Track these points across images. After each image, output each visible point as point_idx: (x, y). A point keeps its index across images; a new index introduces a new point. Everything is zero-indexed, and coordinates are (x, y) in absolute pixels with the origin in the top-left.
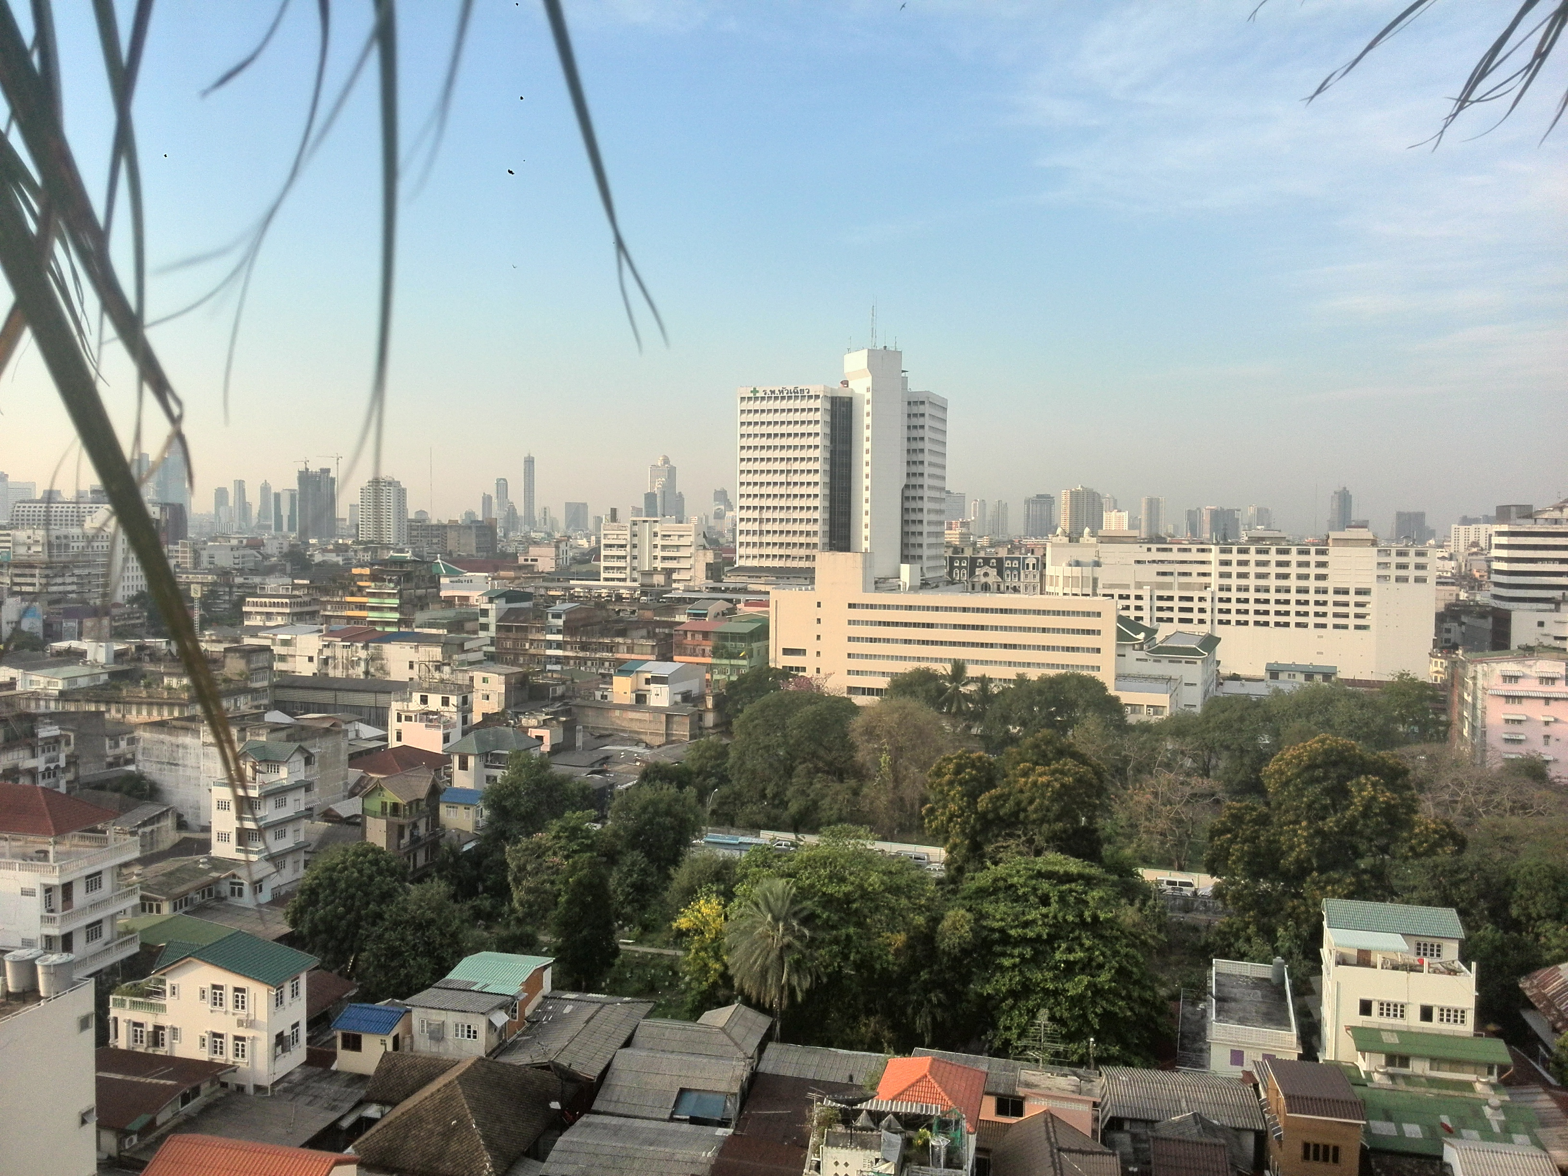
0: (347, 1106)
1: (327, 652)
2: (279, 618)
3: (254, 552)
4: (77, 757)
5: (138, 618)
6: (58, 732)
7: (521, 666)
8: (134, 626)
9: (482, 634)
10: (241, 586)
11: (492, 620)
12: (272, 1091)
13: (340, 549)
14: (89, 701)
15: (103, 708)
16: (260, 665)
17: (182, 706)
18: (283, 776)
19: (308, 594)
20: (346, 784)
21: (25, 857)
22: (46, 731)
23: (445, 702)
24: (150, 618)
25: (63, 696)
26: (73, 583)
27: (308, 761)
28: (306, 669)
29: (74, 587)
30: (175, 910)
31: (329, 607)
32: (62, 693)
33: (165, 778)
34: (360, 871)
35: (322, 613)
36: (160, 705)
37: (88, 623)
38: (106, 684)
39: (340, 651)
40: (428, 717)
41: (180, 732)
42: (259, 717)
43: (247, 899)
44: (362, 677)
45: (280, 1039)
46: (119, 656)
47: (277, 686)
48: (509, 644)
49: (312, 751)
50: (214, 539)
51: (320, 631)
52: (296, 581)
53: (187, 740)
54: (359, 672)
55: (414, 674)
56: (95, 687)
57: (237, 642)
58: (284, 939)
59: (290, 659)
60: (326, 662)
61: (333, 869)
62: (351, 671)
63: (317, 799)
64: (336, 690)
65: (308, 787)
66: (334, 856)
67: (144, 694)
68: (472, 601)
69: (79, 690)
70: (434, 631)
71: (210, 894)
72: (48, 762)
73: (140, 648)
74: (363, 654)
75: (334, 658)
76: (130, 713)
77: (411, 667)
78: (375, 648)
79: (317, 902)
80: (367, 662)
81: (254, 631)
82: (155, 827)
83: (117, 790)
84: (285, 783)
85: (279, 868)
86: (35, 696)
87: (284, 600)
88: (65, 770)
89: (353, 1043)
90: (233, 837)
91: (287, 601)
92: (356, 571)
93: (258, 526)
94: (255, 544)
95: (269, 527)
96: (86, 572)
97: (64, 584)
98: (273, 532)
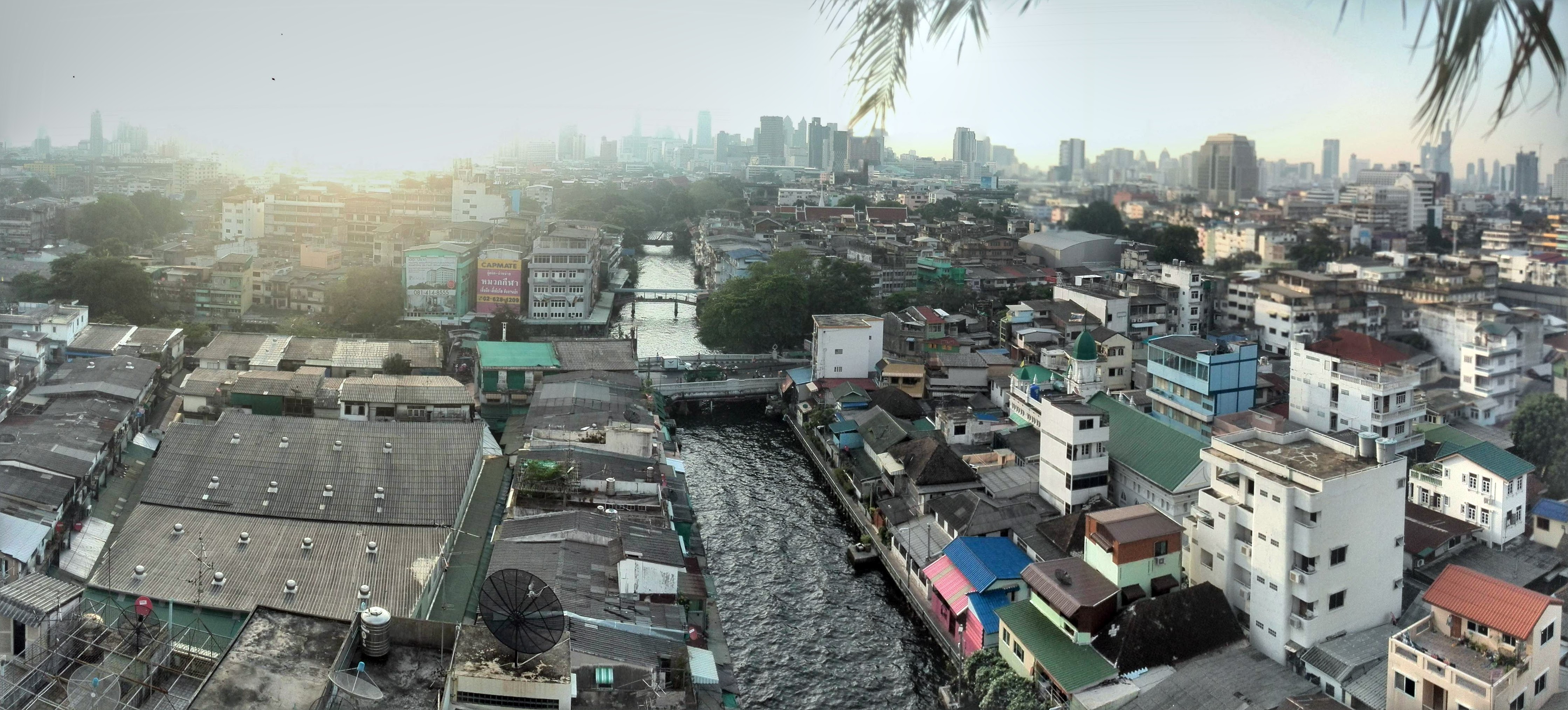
1: (1531, 269)
3: (1489, 203)
4: (1387, 321)
5: (1421, 240)
6: (1379, 304)
8: (1419, 245)
10: (1479, 224)
12: (1504, 548)
14: (1394, 288)
15: (1401, 293)
16: (1491, 274)
17: (1445, 295)
18: (1503, 344)
19: (1520, 230)
20: (1542, 354)
21: (1364, 377)
22: (1373, 303)
24: (1428, 241)
25: (1381, 283)
26: (1388, 218)
27: (1519, 337)
28: (1518, 278)
29: (1389, 220)
30: (1444, 422)
31: (1533, 239)
33: (1435, 338)
34: (1550, 412)
35: (1528, 243)
36: (1433, 293)
37: (1395, 242)
38: (1403, 278)
39: (1539, 268)
41: (1445, 310)
42: (1490, 306)
43: (1481, 421)
44: (1553, 286)
45: (1510, 515)
46: (1411, 262)
47: (1501, 288)
49: (1522, 331)
50: (1465, 194)
51: (1528, 254)
52: (1513, 222)
53: (1449, 316)
54: (1551, 282)
56: (1397, 280)
57: (1478, 258)
59: (1508, 271)
60: (1530, 274)
61: (1534, 409)
62: (1546, 282)
63: (1524, 362)
64: (1535, 293)
65: (1518, 353)
66: (1534, 400)
67: (1424, 286)
69: (1390, 281)
71: (1459, 414)
72: (1373, 321)
73: (1423, 258)
74: (1553, 271)
75: (1535, 272)
76: (1416, 297)
78: (1561, 267)
79: (1525, 427)
80: (1556, 276)
81: (1488, 252)
82: (1429, 367)
83: (1407, 342)
84: (1505, 349)
85: (1502, 402)
86: (1367, 282)
87: (1506, 234)
88: (1381, 327)
89: (1544, 524)
90: (1473, 380)
91: (1508, 234)
92: (1550, 217)
94: (1489, 198)
95: (1498, 188)
96: (1395, 212)
97: (1382, 218)
98: (1500, 191)
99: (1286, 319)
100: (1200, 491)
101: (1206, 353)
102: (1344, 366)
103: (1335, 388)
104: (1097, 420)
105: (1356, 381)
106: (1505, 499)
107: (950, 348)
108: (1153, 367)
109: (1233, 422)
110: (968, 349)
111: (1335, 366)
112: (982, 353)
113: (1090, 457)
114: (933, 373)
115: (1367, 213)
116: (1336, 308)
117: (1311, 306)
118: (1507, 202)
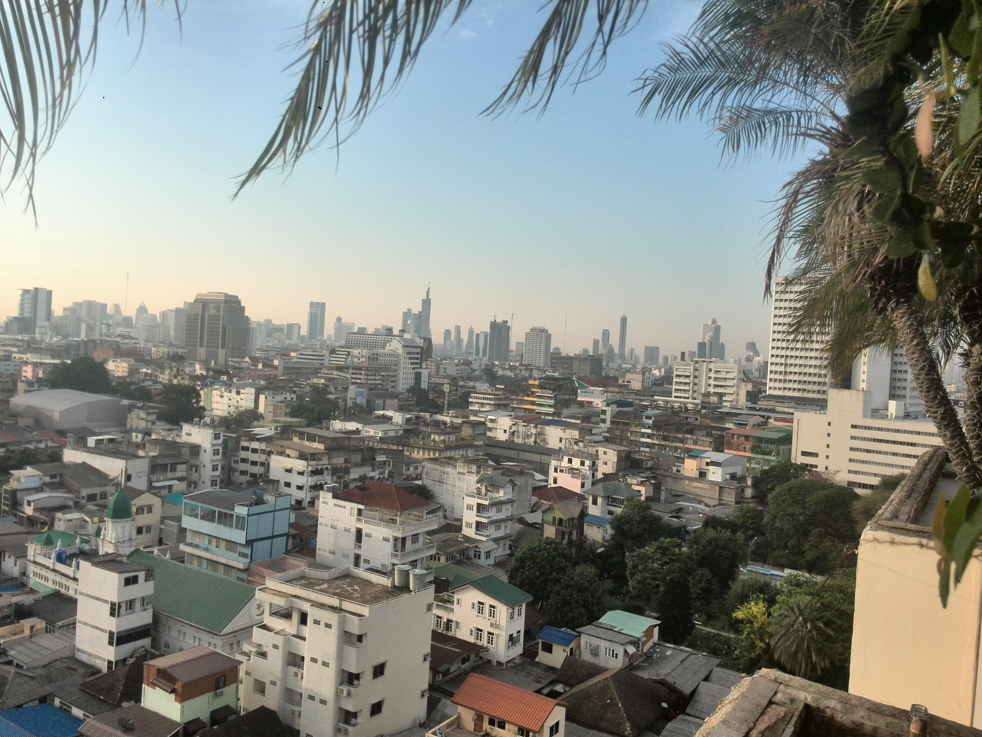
0: (546, 682)
1: (514, 428)
3: (467, 367)
4: (393, 473)
5: (412, 401)
6: (385, 459)
7: (624, 446)
8: (409, 405)
9: (602, 425)
10: (462, 387)
11: (608, 417)
12: (506, 666)
13: (512, 368)
14: (393, 444)
15: (401, 449)
16: (480, 432)
17: (440, 451)
18: (501, 495)
19: (504, 394)
20: (530, 504)
22: (381, 458)
23: (582, 463)
24: (419, 401)
25: (382, 440)
26: (380, 380)
27: (514, 488)
28: (502, 437)
30: (447, 561)
31: (515, 402)
32: (381, 438)
33: (436, 489)
34: (548, 553)
35: (511, 405)
36: (429, 450)
37: (388, 401)
38: (401, 435)
39: (521, 428)
40: (572, 471)
41: (446, 465)
43: (483, 561)
44: (533, 444)
46: (408, 420)
47: (488, 445)
48: (618, 433)
49: (515, 482)
50: (446, 359)
51: (511, 416)
52: (497, 386)
53: (450, 470)
54: (531, 440)
55: (562, 445)
56: (397, 437)
57: (467, 418)
59: (494, 430)
60: (513, 433)
62: (526, 441)
63: (516, 510)
64: (518, 450)
65: (513, 503)
67: (421, 443)
68: (594, 405)
69: (389, 437)
70: (573, 421)
71: (464, 555)
72: (380, 474)
73: (417, 417)
74: (534, 431)
75: (518, 432)
76: (414, 452)
77: (561, 441)
78: (541, 428)
79: (524, 567)
80: (536, 435)
81: (475, 413)
84: (502, 499)
85: (499, 545)
86: (371, 439)
87: (491, 397)
89: (548, 648)
90: (474, 526)
91: (493, 397)
92: (531, 382)
93: (467, 353)
94: (467, 363)
95: (472, 353)
96: (386, 374)
97: (375, 380)
98: (474, 356)
99: (301, 473)
101: (244, 505)
102: (368, 512)
103: (359, 532)
104: (142, 576)
106: (508, 623)
108: (187, 522)
109: (268, 567)
111: (360, 512)
113: (134, 612)
115: (361, 374)
116: (349, 463)
117: (325, 461)
118: (483, 367)
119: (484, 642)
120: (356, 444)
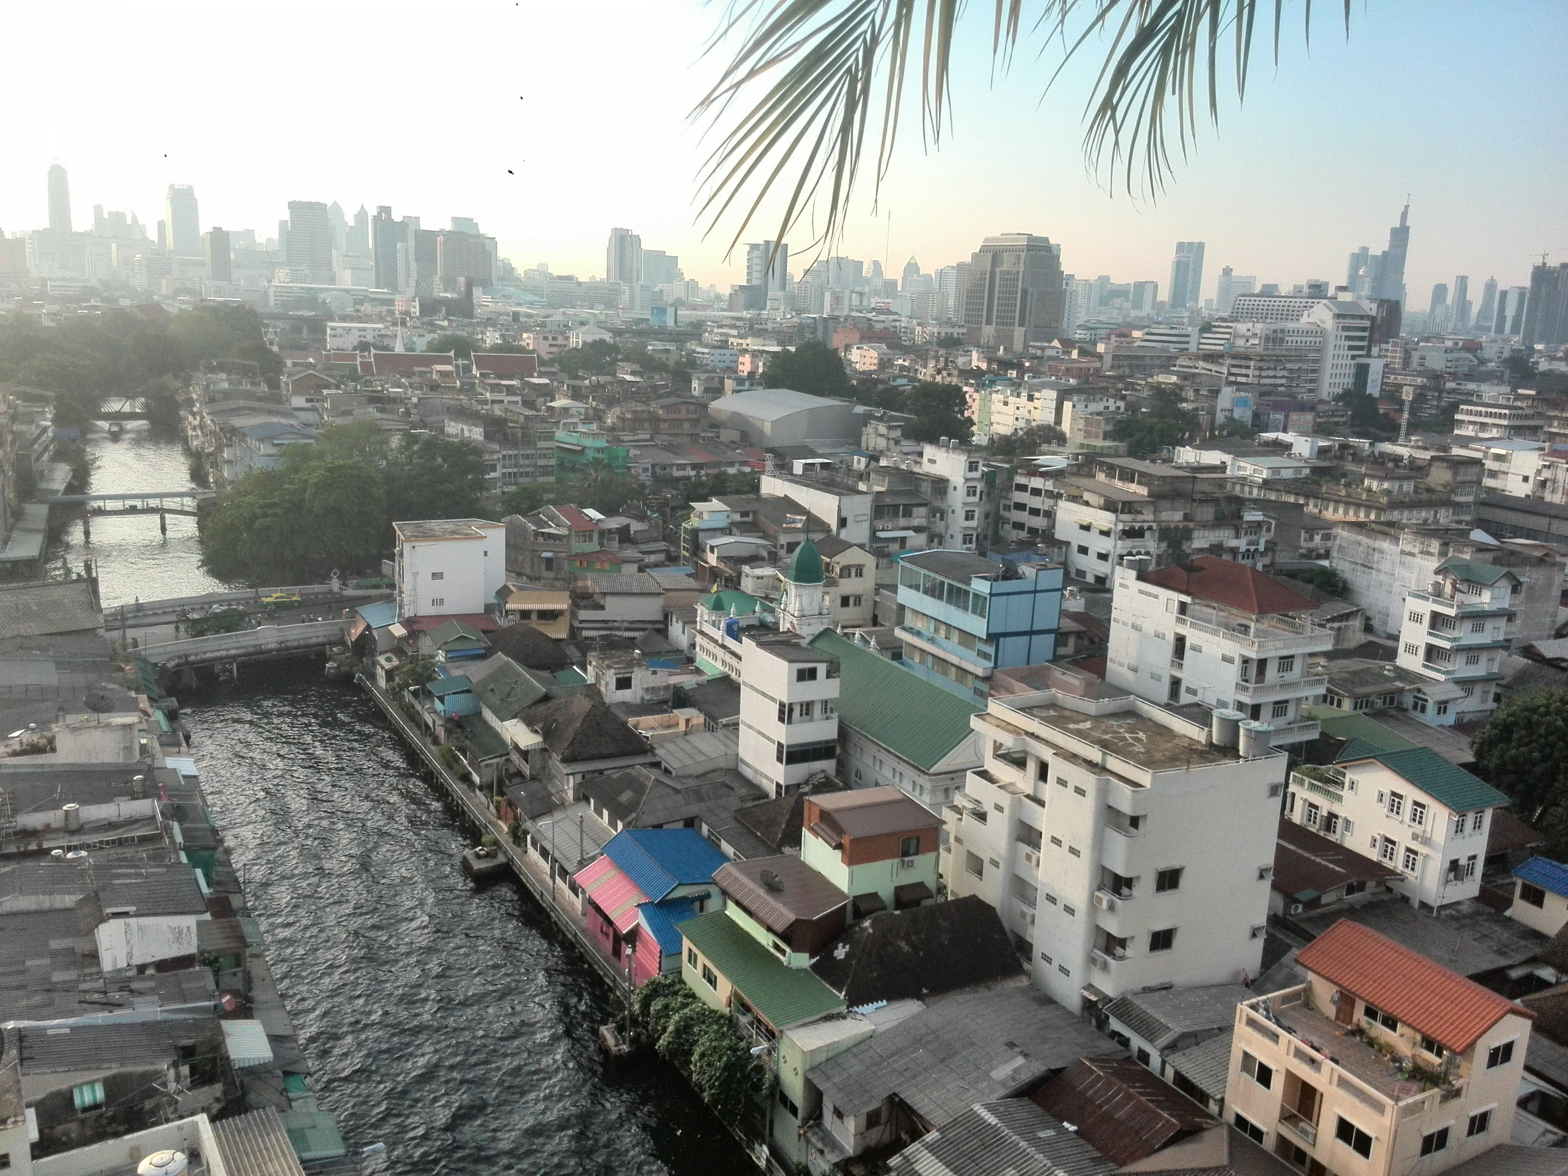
0: (1519, 957)
1: (1546, 474)
2: (1495, 430)
3: (1470, 356)
4: (1275, 544)
5: (1342, 416)
6: (1261, 518)
8: (1337, 424)
10: (1452, 391)
12: (1439, 914)
14: (1289, 492)
15: (1302, 501)
16: (1468, 478)
17: (1380, 509)
18: (1485, 599)
19: (1532, 406)
20: (1553, 622)
21: (1227, 627)
22: (1252, 516)
24: (1353, 417)
25: (1266, 484)
26: (1283, 377)
27: (1516, 589)
28: (1518, 489)
29: (1284, 381)
30: (1355, 709)
31: (1556, 423)
32: (1266, 482)
33: (1358, 579)
35: (1546, 429)
36: (1358, 506)
37: (1294, 416)
38: (1307, 478)
41: (1378, 535)
42: (1464, 534)
43: (1430, 716)
45: (1454, 865)
46: (1323, 452)
47: (1484, 504)
49: (1520, 579)
50: (1428, 340)
51: (1542, 449)
52: (1520, 391)
53: (1385, 545)
56: (1296, 480)
57: (1445, 451)
58: (1466, 766)
59: (1501, 476)
60: (1543, 484)
61: (1533, 711)
63: (1517, 630)
64: (1550, 516)
65: (1510, 617)
66: (1534, 696)
67: (1343, 493)
69: (1283, 481)
71: (1392, 702)
72: (1249, 544)
73: (1344, 447)
75: (1554, 481)
76: (1327, 509)
79: (1509, 740)
81: (1465, 442)
82: (1343, 624)
83: (1310, 581)
84: (1487, 607)
85: (1469, 693)
86: (1243, 481)
87: (1503, 411)
88: (1263, 554)
89: (1534, 897)
90: (1422, 652)
91: (1507, 411)
93: (1479, 328)
94: (1473, 347)
95: (1489, 329)
96: (1297, 366)
97: (1275, 377)
98: (1492, 334)
99: (1106, 533)
100: (969, 773)
101: (985, 578)
102: (1198, 608)
103: (1180, 641)
104: (822, 669)
105: (1215, 633)
106: (1450, 839)
107: (607, 566)
108: (906, 596)
109: (1021, 679)
110: (635, 567)
111: (1183, 608)
112: (654, 573)
113: (811, 720)
114: (583, 603)
115: (1248, 367)
116: (1191, 521)
117: (1148, 515)
118: (1506, 354)
119: (1397, 863)
120: (1207, 488)
